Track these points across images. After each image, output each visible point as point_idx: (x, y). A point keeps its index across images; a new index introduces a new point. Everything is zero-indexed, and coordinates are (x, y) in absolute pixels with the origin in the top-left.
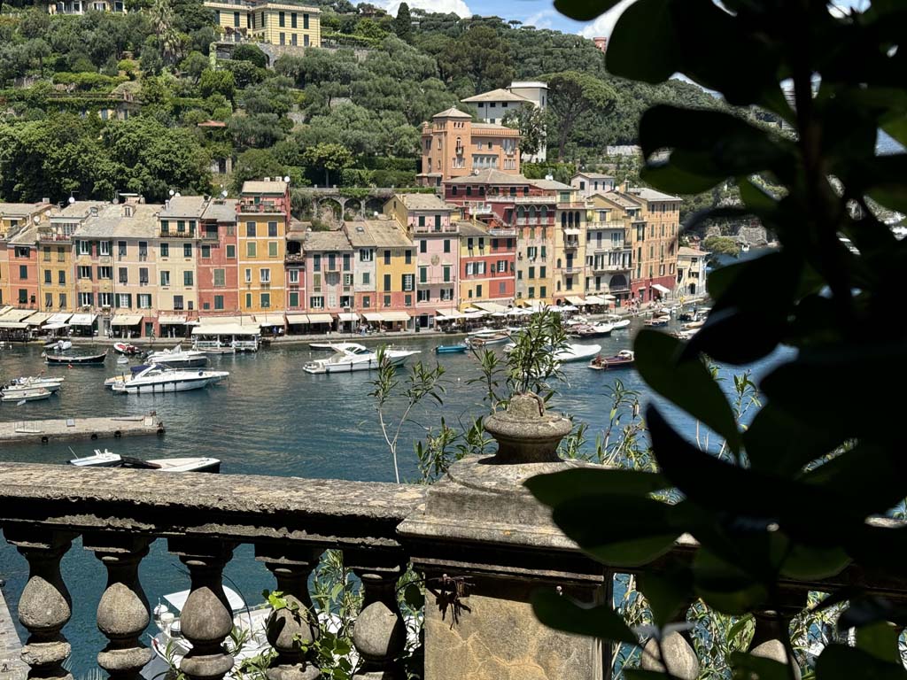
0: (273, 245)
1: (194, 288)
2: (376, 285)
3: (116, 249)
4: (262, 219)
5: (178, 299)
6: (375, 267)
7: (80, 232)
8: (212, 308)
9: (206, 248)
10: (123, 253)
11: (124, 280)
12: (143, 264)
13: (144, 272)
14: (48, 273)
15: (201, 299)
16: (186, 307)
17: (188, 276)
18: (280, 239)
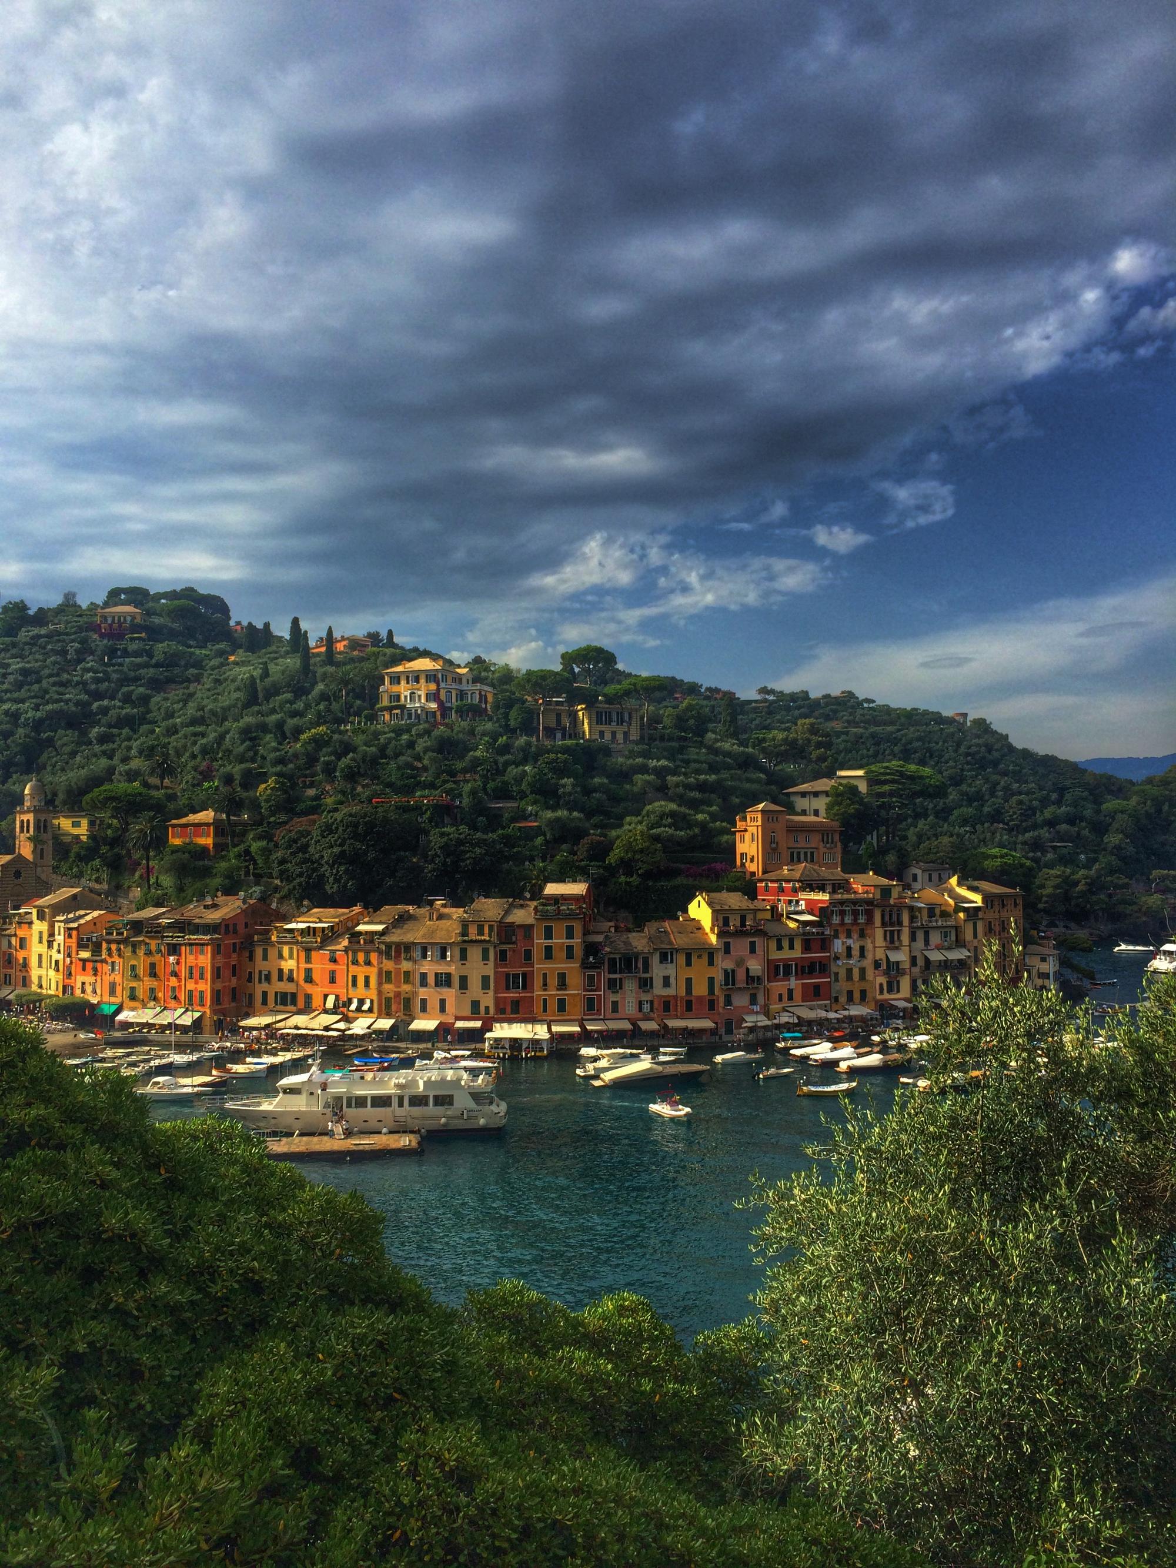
0: (570, 948)
1: (491, 992)
2: (677, 988)
3: (417, 953)
4: (559, 922)
5: (475, 1005)
6: (677, 970)
8: (508, 1014)
9: (503, 953)
10: (423, 957)
11: (423, 984)
12: (443, 969)
14: (355, 977)
15: (497, 1004)
16: (483, 1015)
17: (485, 980)
18: (577, 941)
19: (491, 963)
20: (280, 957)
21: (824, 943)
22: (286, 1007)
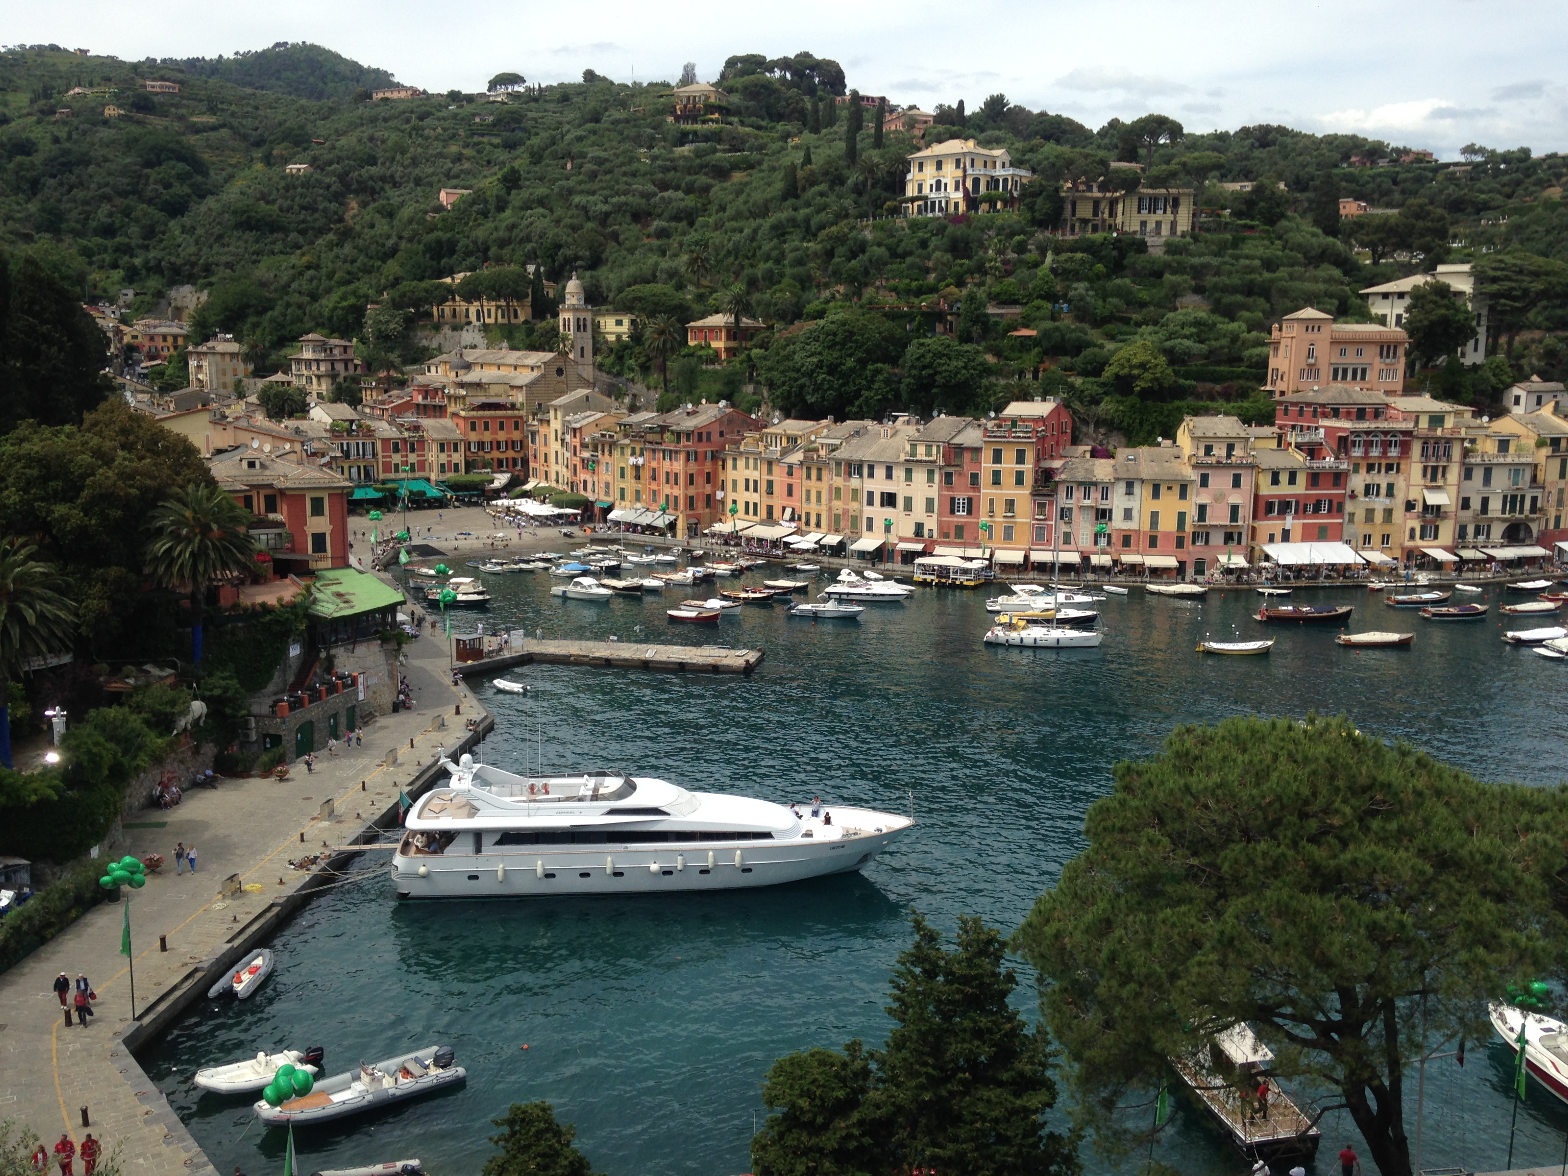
0: (1020, 474)
1: (935, 515)
2: (1140, 522)
4: (1009, 446)
5: (919, 527)
6: (1141, 502)
7: (838, 454)
8: (952, 537)
9: (949, 475)
10: (871, 475)
11: (870, 503)
12: (889, 488)
13: (889, 497)
14: (808, 492)
15: (941, 528)
16: (926, 533)
17: (930, 502)
18: (1028, 467)
19: (936, 486)
20: (747, 467)
21: (1338, 478)
22: (751, 516)
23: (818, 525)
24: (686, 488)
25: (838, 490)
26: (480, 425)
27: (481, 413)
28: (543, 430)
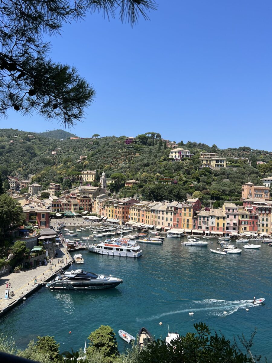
0: (190, 214)
1: (172, 222)
2: (215, 225)
3: (158, 212)
4: (188, 208)
5: (169, 224)
6: (215, 221)
7: (153, 208)
8: (176, 227)
9: (175, 213)
10: (159, 213)
11: (159, 219)
12: (163, 216)
13: (163, 217)
14: (147, 216)
15: (173, 224)
16: (170, 226)
17: (171, 219)
18: (191, 212)
19: (172, 216)
20: (135, 210)
21: (256, 217)
22: (135, 221)
23: (149, 223)
24: (122, 214)
25: (153, 216)
26: (82, 201)
27: (83, 199)
28: (95, 202)
